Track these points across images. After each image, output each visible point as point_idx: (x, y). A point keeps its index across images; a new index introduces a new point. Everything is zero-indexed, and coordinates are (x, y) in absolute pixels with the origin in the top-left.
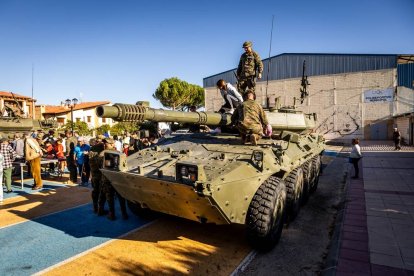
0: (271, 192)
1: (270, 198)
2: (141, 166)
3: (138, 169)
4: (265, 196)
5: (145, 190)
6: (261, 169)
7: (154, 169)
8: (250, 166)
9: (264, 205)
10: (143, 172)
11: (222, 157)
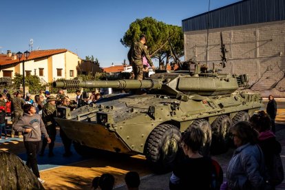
0: (161, 133)
1: (160, 137)
2: (79, 115)
3: (77, 118)
4: (157, 135)
5: (82, 131)
6: (154, 118)
7: (86, 117)
8: (147, 116)
9: (156, 142)
10: (80, 119)
11: (132, 111)
